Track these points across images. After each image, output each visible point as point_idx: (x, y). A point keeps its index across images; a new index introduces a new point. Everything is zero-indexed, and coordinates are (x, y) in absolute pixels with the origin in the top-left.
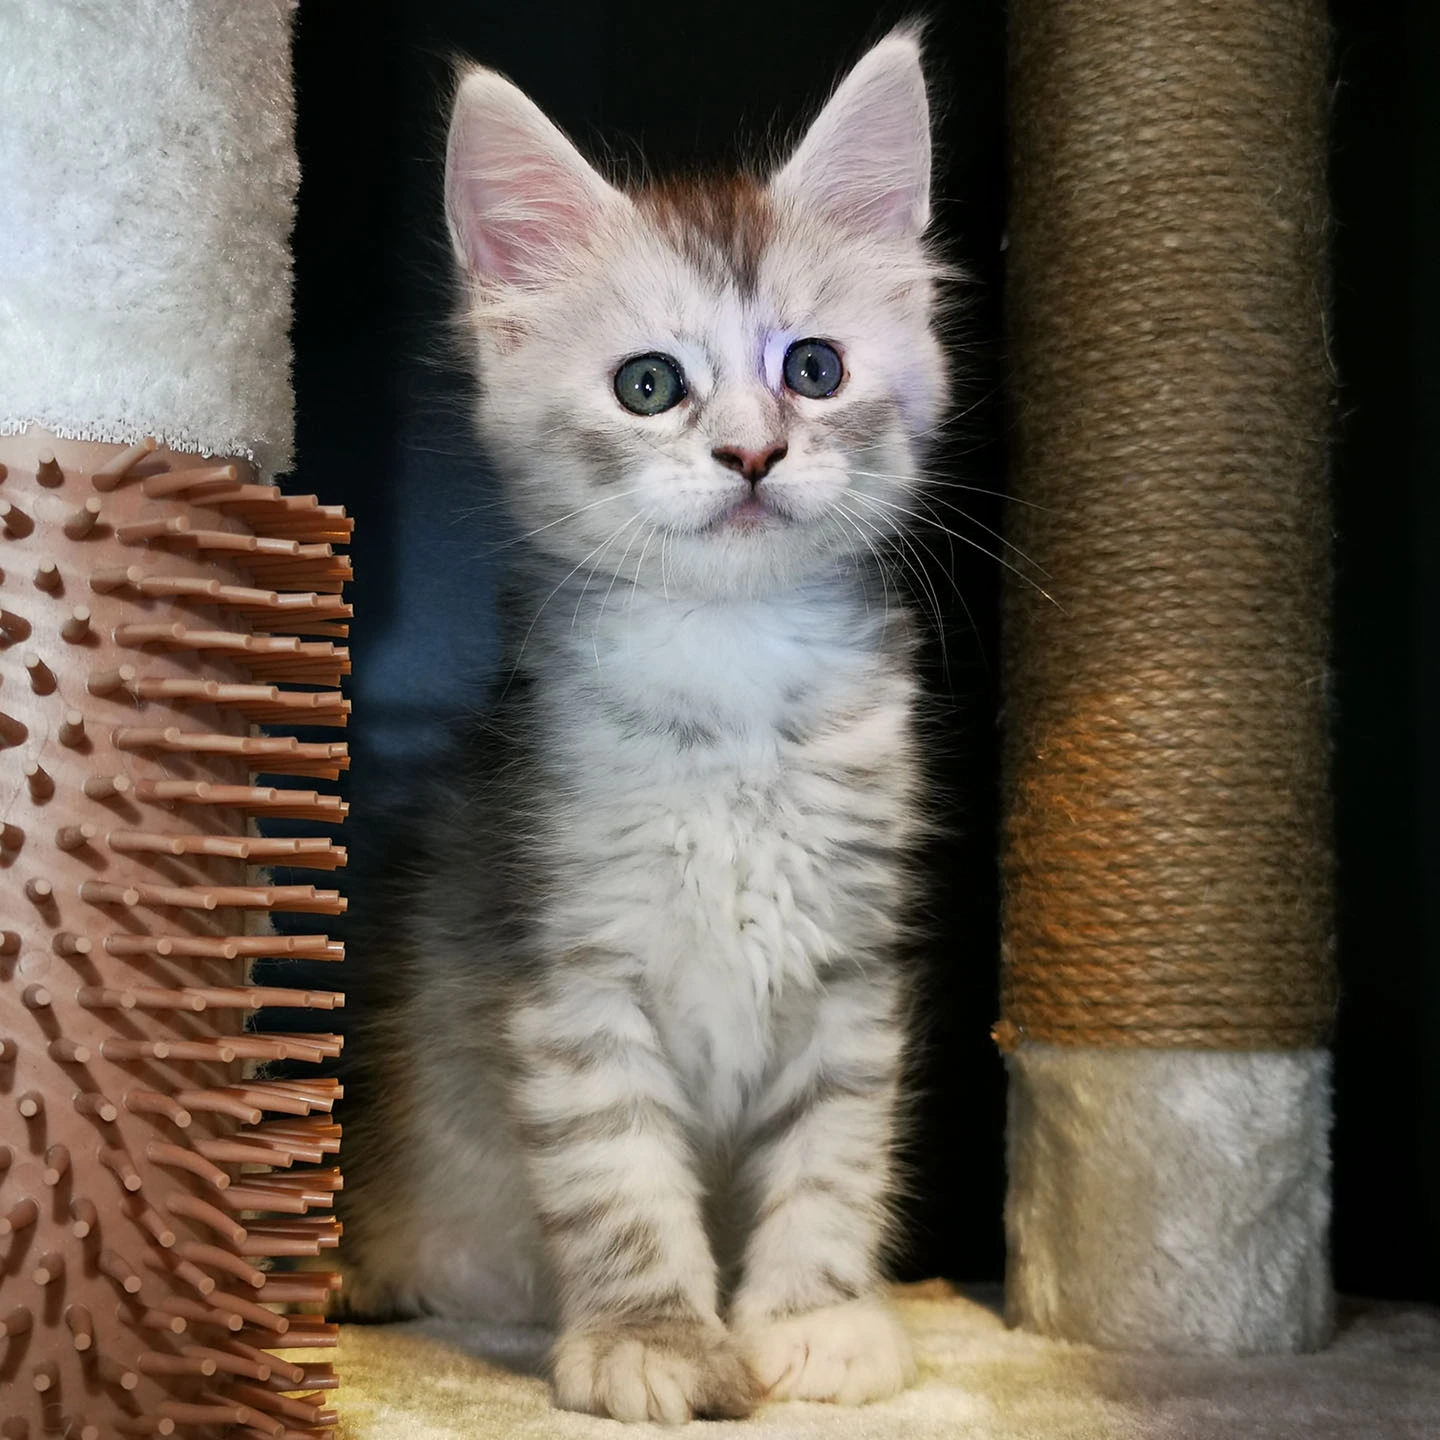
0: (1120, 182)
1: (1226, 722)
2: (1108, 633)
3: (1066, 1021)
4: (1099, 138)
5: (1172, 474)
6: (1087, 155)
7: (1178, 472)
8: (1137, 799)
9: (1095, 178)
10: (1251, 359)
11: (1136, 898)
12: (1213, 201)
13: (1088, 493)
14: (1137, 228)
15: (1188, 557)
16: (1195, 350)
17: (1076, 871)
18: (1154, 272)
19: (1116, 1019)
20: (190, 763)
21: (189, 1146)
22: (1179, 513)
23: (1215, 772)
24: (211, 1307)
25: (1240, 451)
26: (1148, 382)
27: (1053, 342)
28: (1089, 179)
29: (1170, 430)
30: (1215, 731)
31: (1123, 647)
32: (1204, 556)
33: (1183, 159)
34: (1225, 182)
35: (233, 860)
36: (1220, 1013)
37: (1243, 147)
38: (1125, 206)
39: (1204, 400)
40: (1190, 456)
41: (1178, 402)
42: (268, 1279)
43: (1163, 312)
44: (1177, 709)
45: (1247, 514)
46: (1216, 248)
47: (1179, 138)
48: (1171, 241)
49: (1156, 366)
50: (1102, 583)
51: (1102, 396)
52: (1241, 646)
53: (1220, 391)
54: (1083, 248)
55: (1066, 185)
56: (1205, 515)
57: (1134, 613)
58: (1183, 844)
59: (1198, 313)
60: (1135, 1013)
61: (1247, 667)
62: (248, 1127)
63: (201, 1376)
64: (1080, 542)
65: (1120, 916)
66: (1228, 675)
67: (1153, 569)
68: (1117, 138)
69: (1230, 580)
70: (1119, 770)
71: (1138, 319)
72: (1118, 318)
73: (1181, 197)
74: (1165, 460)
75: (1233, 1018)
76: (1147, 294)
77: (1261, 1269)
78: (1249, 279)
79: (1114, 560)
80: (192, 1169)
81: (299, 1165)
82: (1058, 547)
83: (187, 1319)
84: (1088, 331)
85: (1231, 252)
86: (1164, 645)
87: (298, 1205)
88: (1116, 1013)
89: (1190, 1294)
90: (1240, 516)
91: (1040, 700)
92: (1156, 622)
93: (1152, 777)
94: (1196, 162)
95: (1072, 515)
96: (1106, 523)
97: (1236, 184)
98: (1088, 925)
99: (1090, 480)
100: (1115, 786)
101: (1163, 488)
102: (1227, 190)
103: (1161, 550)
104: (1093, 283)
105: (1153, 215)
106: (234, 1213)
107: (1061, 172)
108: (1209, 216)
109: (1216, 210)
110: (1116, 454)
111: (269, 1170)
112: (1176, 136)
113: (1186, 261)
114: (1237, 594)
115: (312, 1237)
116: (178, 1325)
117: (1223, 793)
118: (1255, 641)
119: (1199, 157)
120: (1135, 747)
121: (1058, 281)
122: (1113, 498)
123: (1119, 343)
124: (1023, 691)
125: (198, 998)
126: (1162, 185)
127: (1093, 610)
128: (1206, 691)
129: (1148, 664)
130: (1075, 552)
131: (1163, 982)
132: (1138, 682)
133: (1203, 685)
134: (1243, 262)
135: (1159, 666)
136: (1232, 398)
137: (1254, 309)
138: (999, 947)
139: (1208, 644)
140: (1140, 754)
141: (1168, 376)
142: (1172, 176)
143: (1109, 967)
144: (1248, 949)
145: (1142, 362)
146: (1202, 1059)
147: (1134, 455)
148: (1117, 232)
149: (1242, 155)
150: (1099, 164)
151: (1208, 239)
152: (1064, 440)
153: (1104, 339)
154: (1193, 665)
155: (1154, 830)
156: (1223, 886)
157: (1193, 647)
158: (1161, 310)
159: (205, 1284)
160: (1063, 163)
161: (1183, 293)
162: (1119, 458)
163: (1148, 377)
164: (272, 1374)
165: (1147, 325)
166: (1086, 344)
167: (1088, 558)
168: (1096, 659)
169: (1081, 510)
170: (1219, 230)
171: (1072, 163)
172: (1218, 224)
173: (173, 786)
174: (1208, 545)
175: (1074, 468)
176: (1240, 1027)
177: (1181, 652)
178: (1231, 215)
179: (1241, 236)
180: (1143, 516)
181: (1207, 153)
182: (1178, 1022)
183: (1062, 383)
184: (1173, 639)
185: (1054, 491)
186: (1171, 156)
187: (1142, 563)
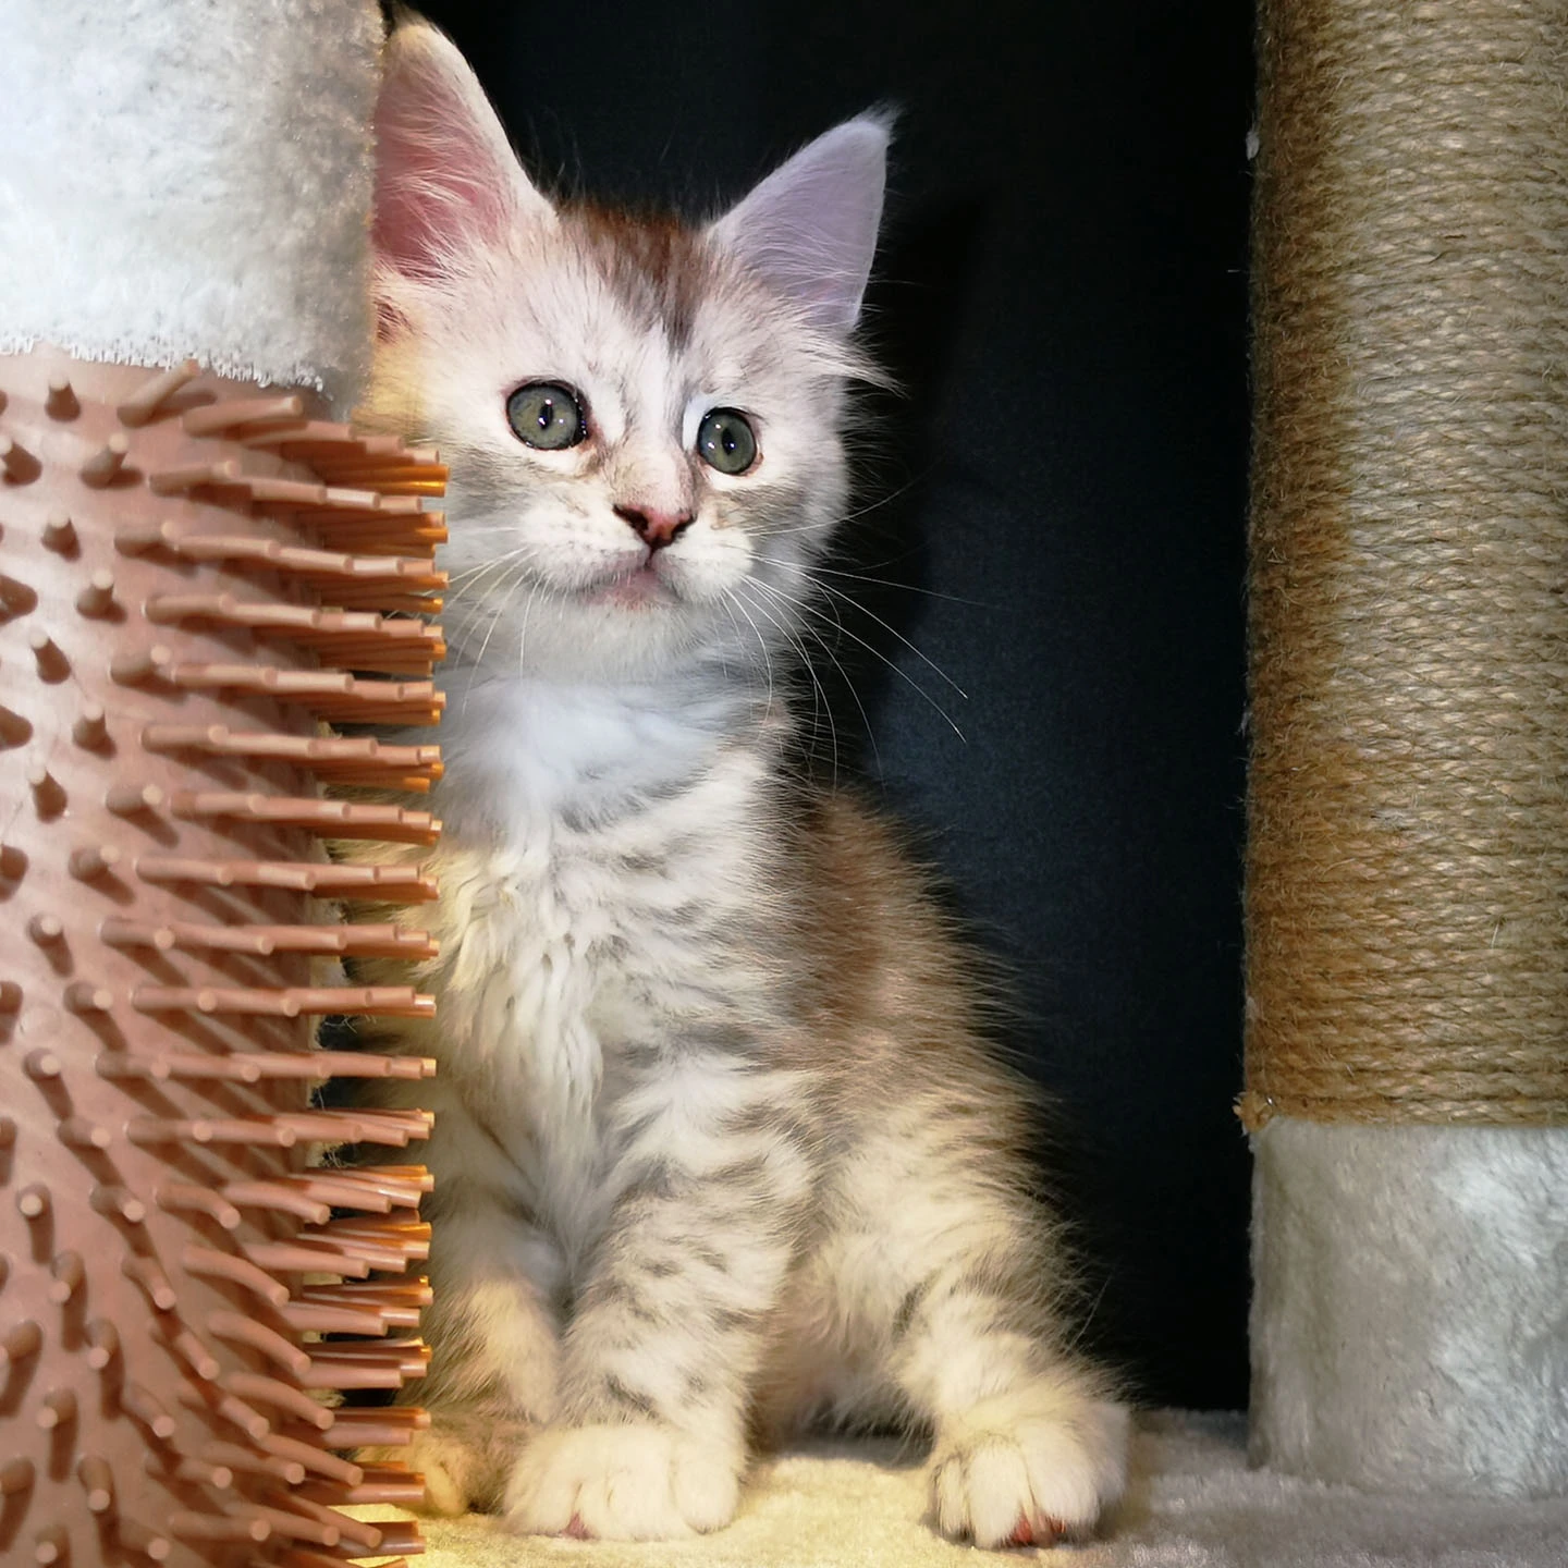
0: (1396, 69)
1: (1520, 727)
2: (1376, 619)
3: (1323, 1093)
4: (1370, 14)
5: (1456, 426)
6: (1354, 35)
7: (1460, 421)
8: (1411, 822)
9: (1364, 63)
10: (1550, 288)
11: (1409, 942)
12: (1506, 94)
13: (1353, 448)
14: (1415, 124)
15: (1473, 527)
16: (1482, 275)
17: (1337, 909)
18: (1435, 179)
19: (1385, 1088)
20: (242, 771)
21: (237, 1252)
22: (1463, 472)
23: (1505, 789)
24: (263, 1454)
25: (1538, 399)
26: (1426, 313)
27: (1312, 262)
28: (1357, 63)
29: (1453, 371)
30: (1507, 739)
31: (1396, 635)
32: (1495, 526)
33: (1469, 42)
34: (1521, 71)
35: (296, 894)
36: (1509, 1081)
37: (1542, 29)
38: (1400, 98)
39: (1495, 335)
40: (1478, 403)
41: (1462, 338)
42: (338, 1418)
43: (1446, 227)
44: (1461, 711)
45: (1545, 475)
46: (1509, 151)
47: (1466, 17)
48: (1454, 142)
49: (1436, 294)
50: (1369, 556)
52: (1537, 636)
53: (1514, 325)
54: (1349, 148)
55: (1329, 72)
56: (1494, 476)
57: (1409, 594)
58: (1469, 875)
59: (1487, 230)
60: (1408, 1081)
61: (1545, 660)
62: (312, 1227)
63: (249, 1541)
64: (1343, 507)
65: (1389, 964)
66: (1523, 671)
67: (1431, 541)
68: (1390, 15)
69: (1525, 554)
70: (1389, 785)
71: (1416, 235)
72: (1389, 234)
73: (1467, 89)
74: (1445, 408)
75: (1526, 1089)
76: (1427, 205)
77: (1558, 1394)
78: (1549, 190)
79: (1383, 529)
80: (241, 1281)
81: (375, 1275)
82: (1317, 513)
83: (234, 1470)
84: (1353, 250)
85: (1528, 156)
86: (1445, 634)
87: (374, 1324)
88: (1385, 1083)
89: (1472, 1423)
90: (1537, 478)
91: (1294, 701)
92: (1434, 605)
93: (1430, 795)
94: (1486, 47)
95: (1335, 474)
96: (1374, 484)
97: (1534, 74)
98: (1352, 975)
99: (1355, 431)
100: (1384, 805)
101: (1445, 442)
102: (1523, 81)
103: (1443, 517)
104: (1360, 192)
105: (1435, 110)
106: (294, 1336)
107: (1321, 56)
108: (1501, 112)
109: (1510, 105)
110: (1388, 399)
111: (339, 1281)
112: (1462, 13)
113: (1473, 166)
114: (1531, 572)
115: (394, 1365)
116: (222, 1478)
117: (1516, 814)
118: (1551, 631)
119: (1487, 40)
120: (1409, 758)
121: (1318, 189)
122: (1385, 453)
123: (1392, 265)
124: (1273, 688)
125: (250, 1064)
126: (1444, 74)
127: (1359, 591)
128: (1496, 690)
129: (1425, 656)
130: (1337, 519)
131: (1442, 1044)
132: (1413, 678)
133: (1491, 682)
134: (1542, 168)
135: (1438, 659)
136: (1530, 334)
137: (1557, 226)
138: (1243, 1002)
139: (1498, 632)
140: (1416, 766)
141: (1452, 305)
142: (1455, 63)
143: (1376, 1025)
144: (1545, 1003)
145: (1419, 288)
146: (1488, 1137)
147: (1409, 402)
148: (1391, 129)
149: (1541, 40)
150: (1370, 47)
151: (1498, 140)
152: (1324, 381)
153: (1371, 259)
154: (1480, 658)
155: (1431, 859)
156: (1515, 927)
157: (1481, 636)
158: (1441, 225)
159: (257, 1426)
160: (1325, 44)
161: (1469, 205)
162: (1392, 404)
163: (1428, 307)
164: (343, 1536)
165: (1425, 244)
167: (1354, 526)
168: (1362, 650)
169: (1347, 468)
170: (1514, 130)
171: (1336, 44)
172: (1512, 123)
173: (219, 798)
174: (1499, 512)
175: (1337, 417)
176: (1533, 1098)
177: (1465, 642)
178: (1528, 111)
179: (1540, 138)
180: (1420, 475)
181: (1499, 36)
182: (1459, 1093)
183: (1323, 312)
184: (1455, 626)
185: (1313, 444)
186: (1455, 38)
187: (1419, 533)
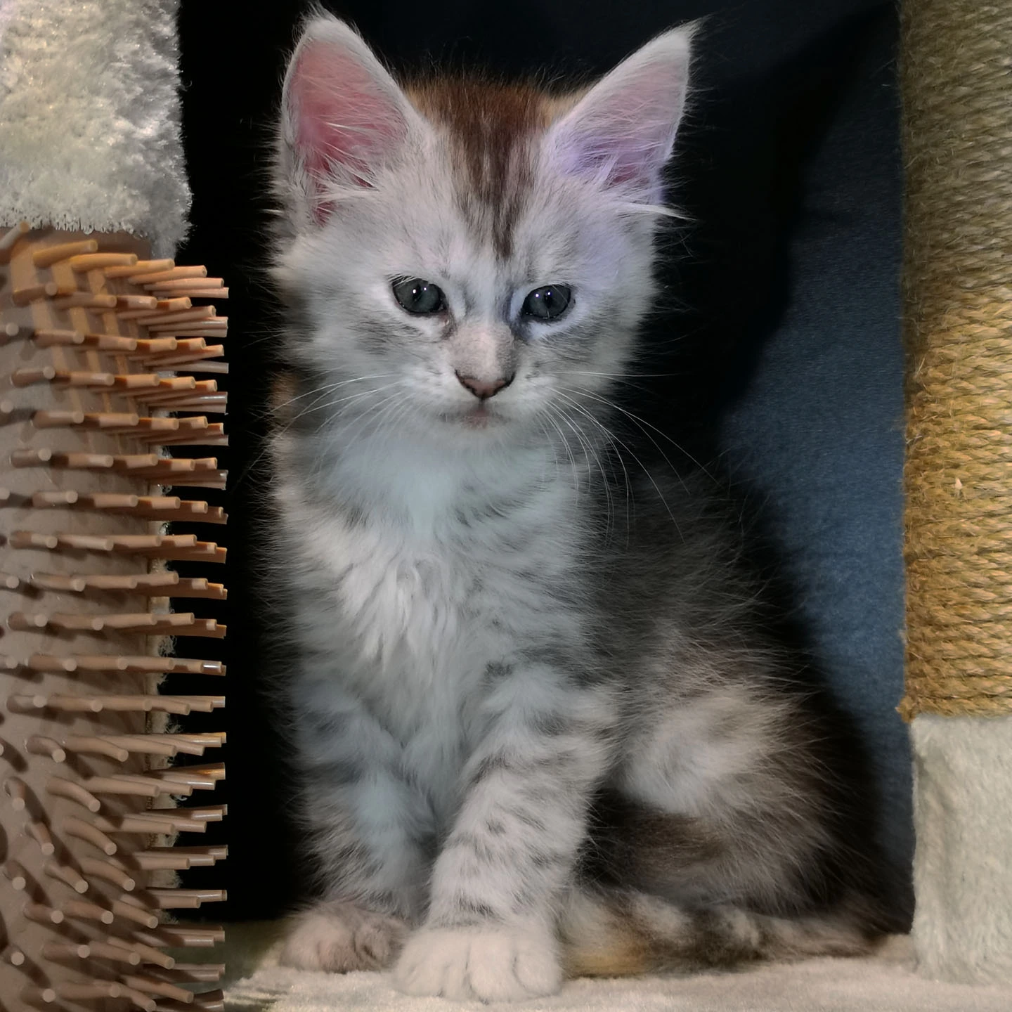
2: (975, 341)
8: (1003, 490)
13: (958, 215)
17: (954, 557)
19: (987, 688)
31: (989, 353)
51: (968, 127)
57: (998, 321)
60: (1004, 683)
70: (987, 464)
71: (999, 56)
72: (980, 56)
76: (1006, 32)
79: (981, 274)
82: (935, 265)
84: (957, 69)
91: (922, 403)
96: (973, 242)
98: (963, 604)
166: (957, 81)
183: (937, 116)
